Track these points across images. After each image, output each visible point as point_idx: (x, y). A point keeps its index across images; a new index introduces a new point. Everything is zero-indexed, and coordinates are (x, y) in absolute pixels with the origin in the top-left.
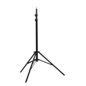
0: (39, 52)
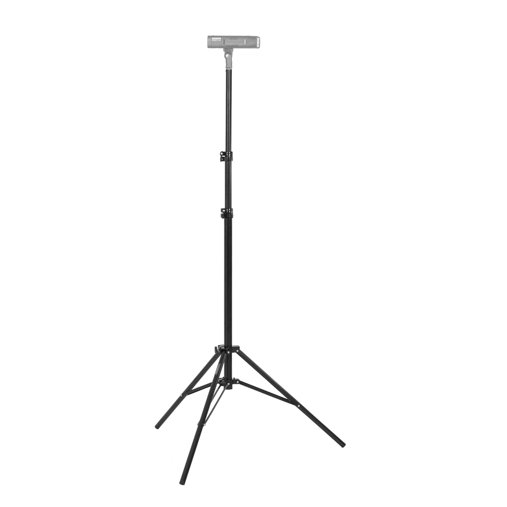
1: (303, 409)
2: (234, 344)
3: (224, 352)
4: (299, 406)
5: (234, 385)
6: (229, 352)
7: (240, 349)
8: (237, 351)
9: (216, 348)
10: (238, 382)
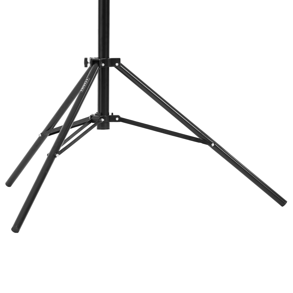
0: (115, 62)
1: (219, 149)
2: (112, 55)
3: (96, 65)
4: (213, 145)
5: (112, 124)
6: (103, 65)
7: (122, 62)
8: (117, 64)
9: (86, 60)
10: (117, 119)
